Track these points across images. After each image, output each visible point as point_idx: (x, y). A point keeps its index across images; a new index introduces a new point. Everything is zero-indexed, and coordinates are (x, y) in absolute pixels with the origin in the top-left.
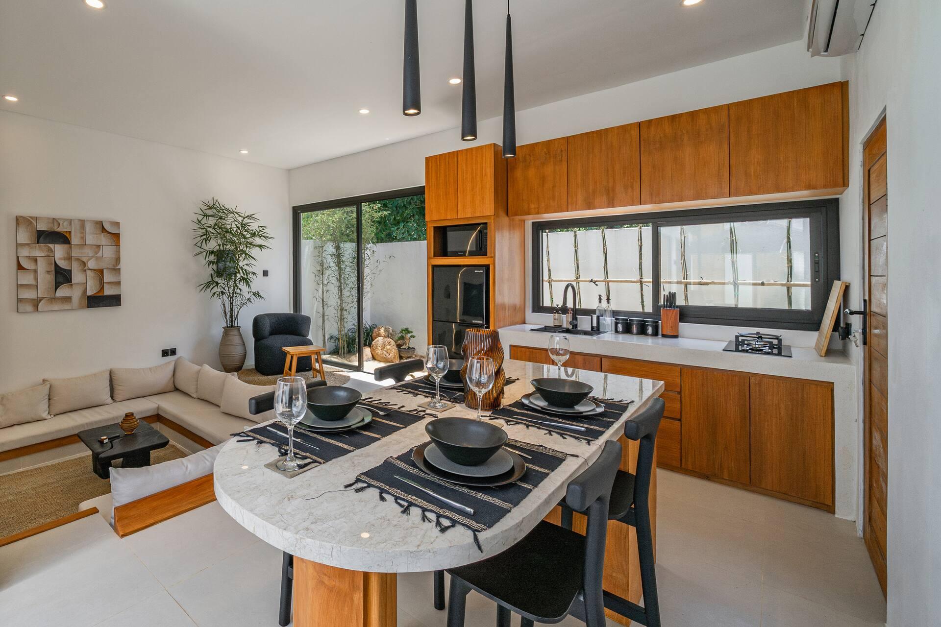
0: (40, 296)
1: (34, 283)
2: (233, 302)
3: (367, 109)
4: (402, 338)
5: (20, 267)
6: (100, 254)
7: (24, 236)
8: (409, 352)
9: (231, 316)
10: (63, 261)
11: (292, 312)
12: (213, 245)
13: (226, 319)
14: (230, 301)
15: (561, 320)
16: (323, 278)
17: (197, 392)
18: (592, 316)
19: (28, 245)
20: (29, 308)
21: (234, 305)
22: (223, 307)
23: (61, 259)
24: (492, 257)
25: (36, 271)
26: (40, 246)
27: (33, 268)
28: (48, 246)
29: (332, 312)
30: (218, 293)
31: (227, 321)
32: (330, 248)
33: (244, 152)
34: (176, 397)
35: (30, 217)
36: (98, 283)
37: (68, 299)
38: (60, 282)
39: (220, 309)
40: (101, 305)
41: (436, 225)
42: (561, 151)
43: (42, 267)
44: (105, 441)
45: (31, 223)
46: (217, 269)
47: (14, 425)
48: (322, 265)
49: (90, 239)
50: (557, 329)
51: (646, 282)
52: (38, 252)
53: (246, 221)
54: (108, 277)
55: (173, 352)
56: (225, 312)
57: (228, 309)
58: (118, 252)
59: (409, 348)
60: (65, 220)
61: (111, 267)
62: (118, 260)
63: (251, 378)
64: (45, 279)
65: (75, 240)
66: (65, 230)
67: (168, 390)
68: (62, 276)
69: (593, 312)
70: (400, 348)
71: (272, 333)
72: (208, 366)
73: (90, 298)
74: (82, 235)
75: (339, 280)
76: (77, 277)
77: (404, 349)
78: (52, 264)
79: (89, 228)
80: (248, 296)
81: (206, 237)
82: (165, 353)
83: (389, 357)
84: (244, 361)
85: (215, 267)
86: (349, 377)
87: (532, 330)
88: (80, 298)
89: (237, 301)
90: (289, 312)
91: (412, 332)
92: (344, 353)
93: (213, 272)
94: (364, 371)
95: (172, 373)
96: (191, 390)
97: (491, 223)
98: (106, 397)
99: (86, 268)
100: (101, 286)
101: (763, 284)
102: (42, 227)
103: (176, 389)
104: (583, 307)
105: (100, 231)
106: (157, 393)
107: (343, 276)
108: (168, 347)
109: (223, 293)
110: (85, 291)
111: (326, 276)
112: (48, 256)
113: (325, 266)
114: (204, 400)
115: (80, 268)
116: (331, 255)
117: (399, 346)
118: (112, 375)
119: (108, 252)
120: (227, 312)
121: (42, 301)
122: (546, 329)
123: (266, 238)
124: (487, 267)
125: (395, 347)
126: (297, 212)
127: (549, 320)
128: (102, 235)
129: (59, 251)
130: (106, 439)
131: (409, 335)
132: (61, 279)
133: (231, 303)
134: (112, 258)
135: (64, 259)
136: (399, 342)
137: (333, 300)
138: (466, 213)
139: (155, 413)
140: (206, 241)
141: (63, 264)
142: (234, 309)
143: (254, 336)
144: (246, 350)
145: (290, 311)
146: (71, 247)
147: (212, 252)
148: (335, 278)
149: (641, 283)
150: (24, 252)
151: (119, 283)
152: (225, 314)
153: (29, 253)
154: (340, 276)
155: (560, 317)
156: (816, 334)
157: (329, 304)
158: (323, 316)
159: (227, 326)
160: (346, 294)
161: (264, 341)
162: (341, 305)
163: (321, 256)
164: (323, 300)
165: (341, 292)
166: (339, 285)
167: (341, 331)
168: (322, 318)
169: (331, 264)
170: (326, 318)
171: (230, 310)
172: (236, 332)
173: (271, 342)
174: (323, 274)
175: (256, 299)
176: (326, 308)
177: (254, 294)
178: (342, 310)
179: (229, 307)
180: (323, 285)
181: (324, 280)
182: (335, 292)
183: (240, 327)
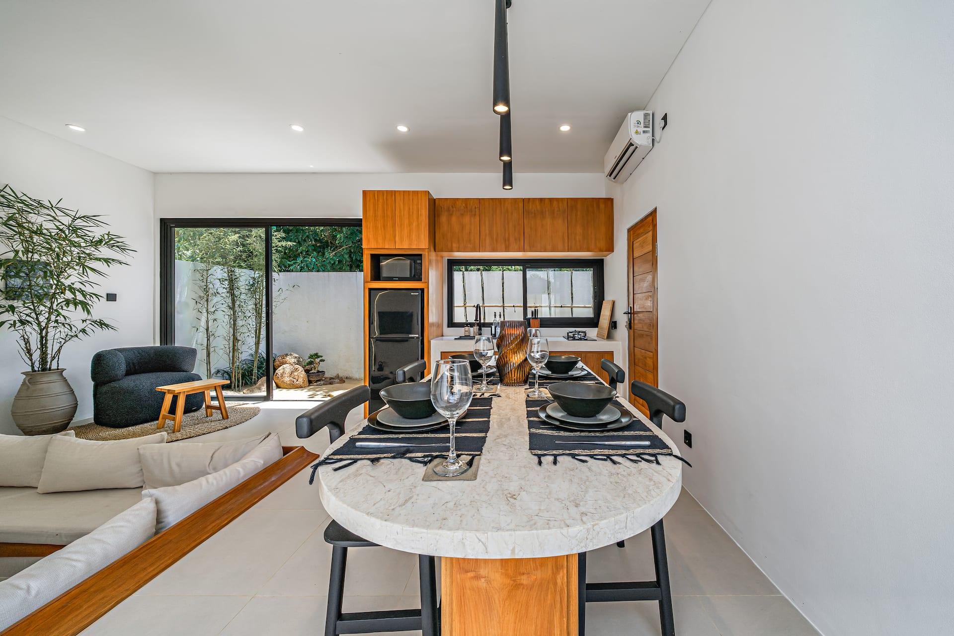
2: (46, 335)
3: (302, 127)
4: (311, 363)
8: (319, 375)
9: (44, 354)
11: (158, 344)
13: (31, 360)
14: (41, 333)
15: (469, 331)
16: (207, 305)
18: (491, 327)
21: (49, 339)
22: (23, 343)
24: (426, 283)
29: (221, 344)
31: (33, 363)
32: (219, 272)
33: (77, 128)
41: (374, 253)
42: (475, 208)
46: (6, 288)
48: (206, 290)
50: (467, 337)
51: (506, 306)
53: (79, 223)
56: (29, 350)
57: (35, 345)
59: (318, 372)
69: (492, 324)
70: (309, 373)
71: (129, 373)
75: (232, 308)
77: (313, 373)
80: (81, 326)
83: (298, 382)
84: (73, 415)
85: (2, 283)
86: (259, 408)
87: (455, 339)
90: (152, 345)
91: (321, 357)
92: (238, 386)
94: (274, 399)
97: (425, 254)
101: (561, 307)
104: (487, 321)
107: (238, 303)
111: (211, 304)
113: (211, 291)
116: (220, 280)
117: (307, 371)
120: (33, 349)
122: (461, 338)
123: (123, 249)
124: (422, 290)
125: (303, 372)
126: (167, 227)
127: (461, 331)
131: (318, 360)
133: (42, 338)
136: (307, 367)
137: (222, 329)
138: (404, 244)
142: (49, 346)
143: (92, 380)
144: (76, 401)
145: (154, 343)
148: (224, 306)
149: (504, 307)
152: (29, 352)
154: (234, 302)
155: (469, 329)
156: (597, 329)
157: (216, 335)
158: (207, 348)
159: (34, 371)
160: (240, 323)
161: (113, 384)
162: (234, 335)
163: (205, 280)
164: (207, 330)
165: (235, 321)
166: (232, 313)
167: (233, 363)
168: (206, 351)
169: (221, 290)
170: (212, 350)
171: (39, 347)
172: (54, 377)
173: (132, 384)
174: (207, 300)
175: (98, 329)
176: (211, 339)
177: (93, 323)
178: (235, 340)
179: (39, 340)
180: (208, 313)
181: (209, 307)
182: (225, 321)
183: (64, 370)
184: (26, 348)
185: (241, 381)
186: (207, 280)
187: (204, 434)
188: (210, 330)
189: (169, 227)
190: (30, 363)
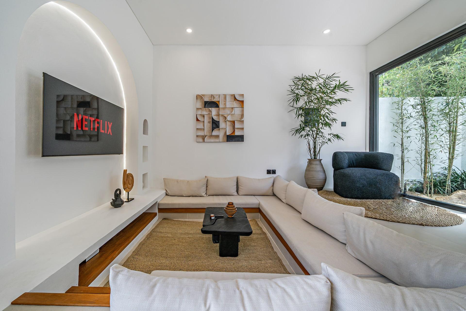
0: (205, 134)
1: (203, 127)
2: (316, 142)
5: (197, 120)
6: (233, 113)
7: (199, 105)
9: (315, 152)
10: (216, 117)
11: (368, 151)
12: (301, 103)
13: (310, 153)
14: (314, 140)
16: (402, 126)
17: (286, 199)
19: (201, 109)
20: (201, 140)
21: (317, 144)
22: (308, 145)
23: (214, 115)
25: (204, 122)
26: (205, 109)
27: (203, 120)
28: (209, 109)
29: (414, 156)
30: (304, 135)
31: (311, 155)
33: (327, 32)
34: (272, 200)
35: (202, 95)
36: (232, 128)
37: (217, 137)
38: (214, 128)
39: (307, 147)
40: (233, 140)
43: (206, 120)
44: (213, 218)
45: (202, 98)
46: (305, 120)
47: (191, 196)
48: (401, 115)
49: (229, 105)
52: (205, 112)
54: (237, 125)
55: (274, 172)
56: (310, 148)
57: (312, 146)
58: (243, 111)
60: (217, 95)
61: (239, 119)
62: (242, 116)
63: (330, 197)
64: (208, 125)
65: (221, 106)
66: (217, 100)
67: (269, 194)
68: (215, 125)
71: (349, 166)
72: (294, 182)
73: (228, 136)
74: (225, 103)
75: (425, 127)
76: (222, 125)
78: (211, 118)
79: (228, 98)
80: (328, 137)
81: (297, 98)
82: (269, 172)
84: (325, 184)
85: (303, 119)
88: (223, 136)
89: (319, 140)
90: (364, 151)
93: (301, 123)
95: (271, 184)
96: (282, 197)
98: (234, 191)
99: (226, 120)
100: (233, 130)
102: (206, 99)
103: (274, 195)
105: (233, 100)
106: (262, 195)
107: (430, 123)
108: (271, 169)
109: (308, 135)
110: (226, 133)
112: (209, 114)
113: (405, 116)
114: (290, 205)
115: (223, 120)
116: (413, 106)
118: (238, 180)
119: (237, 111)
120: (311, 148)
121: (206, 137)
128: (235, 102)
129: (214, 111)
130: (213, 216)
132: (214, 126)
133: (314, 143)
134: (239, 114)
135: (216, 116)
139: (257, 207)
140: (296, 102)
141: (215, 118)
142: (316, 147)
143: (333, 167)
144: (326, 176)
146: (219, 109)
147: (301, 108)
150: (199, 112)
151: (243, 129)
152: (310, 149)
153: (201, 112)
157: (409, 149)
158: (402, 159)
159: (311, 158)
160: (431, 140)
161: (342, 171)
162: (426, 149)
163: (400, 108)
164: (402, 145)
165: (427, 138)
166: (424, 131)
167: (425, 173)
168: (401, 160)
169: (413, 114)
170: (406, 160)
171: (313, 147)
172: (318, 162)
173: (350, 172)
174: (402, 123)
175: (336, 140)
176: (405, 151)
177: (334, 136)
178: (427, 154)
179: (313, 145)
180: (402, 132)
181: (404, 128)
182: (418, 138)
183: (321, 160)
184: (309, 147)
185: (433, 189)
186: (402, 108)
187: (399, 222)
188: (404, 145)
189: (375, 76)
190: (310, 154)
